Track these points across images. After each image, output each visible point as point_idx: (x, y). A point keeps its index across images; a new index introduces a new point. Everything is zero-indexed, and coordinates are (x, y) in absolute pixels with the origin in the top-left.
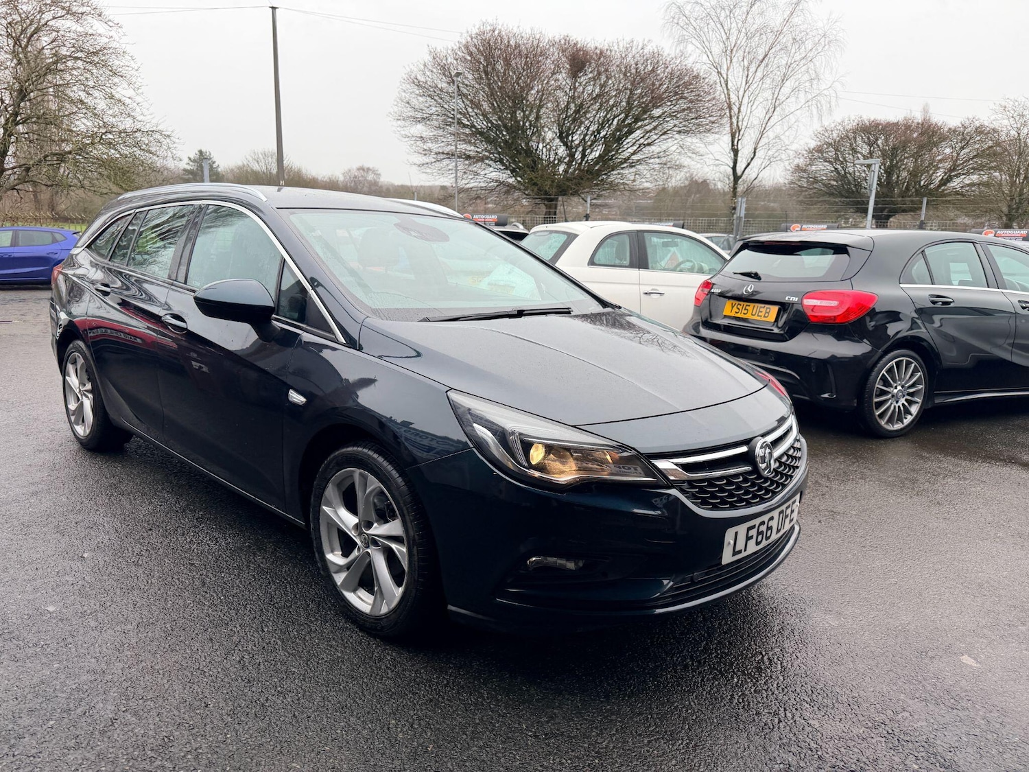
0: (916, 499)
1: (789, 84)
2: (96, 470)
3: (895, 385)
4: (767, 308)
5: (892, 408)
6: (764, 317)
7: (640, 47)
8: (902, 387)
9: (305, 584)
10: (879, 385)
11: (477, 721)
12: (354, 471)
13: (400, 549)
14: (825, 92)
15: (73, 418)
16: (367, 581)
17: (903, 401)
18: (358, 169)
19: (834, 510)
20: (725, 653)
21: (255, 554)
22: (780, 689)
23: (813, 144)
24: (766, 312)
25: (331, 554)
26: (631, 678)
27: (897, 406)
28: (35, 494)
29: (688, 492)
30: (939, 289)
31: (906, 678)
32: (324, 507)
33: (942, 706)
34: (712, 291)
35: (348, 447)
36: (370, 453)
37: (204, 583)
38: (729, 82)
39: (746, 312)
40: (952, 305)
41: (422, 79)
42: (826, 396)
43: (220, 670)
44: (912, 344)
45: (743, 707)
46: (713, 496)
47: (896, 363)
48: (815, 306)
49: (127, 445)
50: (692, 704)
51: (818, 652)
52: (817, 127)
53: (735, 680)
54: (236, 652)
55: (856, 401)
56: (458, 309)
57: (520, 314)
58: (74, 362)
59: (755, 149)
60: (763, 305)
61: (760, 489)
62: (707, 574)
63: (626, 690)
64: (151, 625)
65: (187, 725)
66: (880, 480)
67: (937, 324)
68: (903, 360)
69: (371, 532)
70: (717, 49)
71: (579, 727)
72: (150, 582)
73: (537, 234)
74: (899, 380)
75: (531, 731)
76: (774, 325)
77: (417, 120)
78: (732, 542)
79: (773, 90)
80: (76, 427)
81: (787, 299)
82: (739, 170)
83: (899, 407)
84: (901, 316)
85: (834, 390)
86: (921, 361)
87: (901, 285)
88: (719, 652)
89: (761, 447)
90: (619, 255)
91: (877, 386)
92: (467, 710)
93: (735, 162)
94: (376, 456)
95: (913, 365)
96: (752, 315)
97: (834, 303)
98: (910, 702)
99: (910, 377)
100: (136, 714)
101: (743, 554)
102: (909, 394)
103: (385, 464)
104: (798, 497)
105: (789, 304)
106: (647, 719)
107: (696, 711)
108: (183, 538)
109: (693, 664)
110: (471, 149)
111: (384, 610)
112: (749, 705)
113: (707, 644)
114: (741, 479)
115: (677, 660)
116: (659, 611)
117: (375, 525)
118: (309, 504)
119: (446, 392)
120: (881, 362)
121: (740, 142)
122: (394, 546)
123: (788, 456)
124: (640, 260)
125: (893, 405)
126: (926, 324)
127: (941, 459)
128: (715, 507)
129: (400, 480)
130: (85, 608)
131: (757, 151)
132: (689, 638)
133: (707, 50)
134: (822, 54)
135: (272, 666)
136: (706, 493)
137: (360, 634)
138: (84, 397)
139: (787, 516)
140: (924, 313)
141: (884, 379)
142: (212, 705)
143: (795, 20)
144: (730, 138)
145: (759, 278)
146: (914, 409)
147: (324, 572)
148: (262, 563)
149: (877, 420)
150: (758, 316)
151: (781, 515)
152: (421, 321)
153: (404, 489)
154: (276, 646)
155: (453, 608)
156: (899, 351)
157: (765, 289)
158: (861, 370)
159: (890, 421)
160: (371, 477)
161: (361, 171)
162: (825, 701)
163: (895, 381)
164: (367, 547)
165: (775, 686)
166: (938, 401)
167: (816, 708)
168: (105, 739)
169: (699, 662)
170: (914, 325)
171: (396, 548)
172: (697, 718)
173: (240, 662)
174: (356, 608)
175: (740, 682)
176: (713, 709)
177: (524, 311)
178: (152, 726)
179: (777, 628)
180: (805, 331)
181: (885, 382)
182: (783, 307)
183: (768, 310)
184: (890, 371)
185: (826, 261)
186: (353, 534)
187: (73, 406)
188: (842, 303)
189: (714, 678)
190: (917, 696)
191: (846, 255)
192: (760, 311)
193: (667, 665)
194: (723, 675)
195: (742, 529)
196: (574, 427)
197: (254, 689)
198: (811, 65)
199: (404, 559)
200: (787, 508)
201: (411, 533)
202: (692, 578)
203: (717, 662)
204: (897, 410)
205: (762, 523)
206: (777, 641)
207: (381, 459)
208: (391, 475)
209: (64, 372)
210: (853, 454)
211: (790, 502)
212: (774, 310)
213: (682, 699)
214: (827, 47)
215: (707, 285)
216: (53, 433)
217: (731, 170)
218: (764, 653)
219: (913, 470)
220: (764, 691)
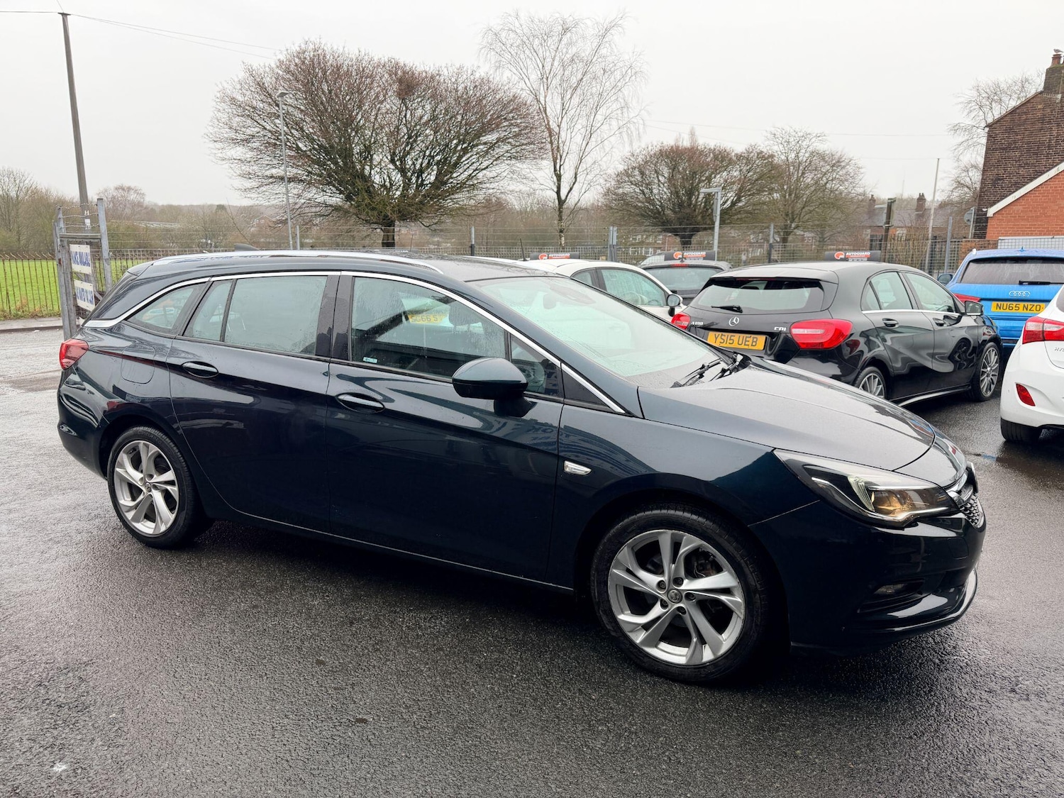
1: (602, 111)
6: (752, 345)
7: (469, 72)
12: (660, 533)
13: (732, 600)
14: (633, 120)
15: (129, 516)
18: (116, 189)
23: (621, 168)
24: (753, 342)
25: (622, 614)
32: (614, 571)
34: (693, 323)
38: (548, 109)
39: (731, 342)
40: (897, 326)
41: (240, 98)
52: (626, 151)
58: (135, 452)
59: (576, 174)
60: (749, 335)
67: (889, 342)
68: (870, 376)
69: (681, 588)
70: (534, 76)
77: (234, 141)
79: (588, 116)
82: (563, 197)
87: (864, 312)
93: (559, 188)
94: (692, 516)
95: (877, 378)
96: (739, 344)
97: (819, 332)
105: (778, 333)
111: (708, 657)
117: (687, 580)
118: (594, 569)
119: (772, 452)
120: (859, 379)
121: (562, 167)
122: (721, 597)
126: (883, 343)
131: (578, 176)
133: (525, 77)
134: (628, 84)
143: (603, 51)
144: (553, 164)
145: (741, 311)
147: (616, 632)
150: (745, 345)
155: (796, 645)
156: (867, 369)
157: (749, 321)
160: (687, 537)
161: (120, 191)
171: (726, 599)
174: (665, 662)
180: (796, 357)
182: (772, 335)
183: (755, 340)
184: (864, 385)
186: (655, 591)
187: (128, 502)
188: (827, 331)
191: (817, 288)
192: (747, 341)
196: (892, 471)
198: (620, 94)
199: (738, 608)
212: (761, 340)
214: (634, 77)
217: (556, 195)
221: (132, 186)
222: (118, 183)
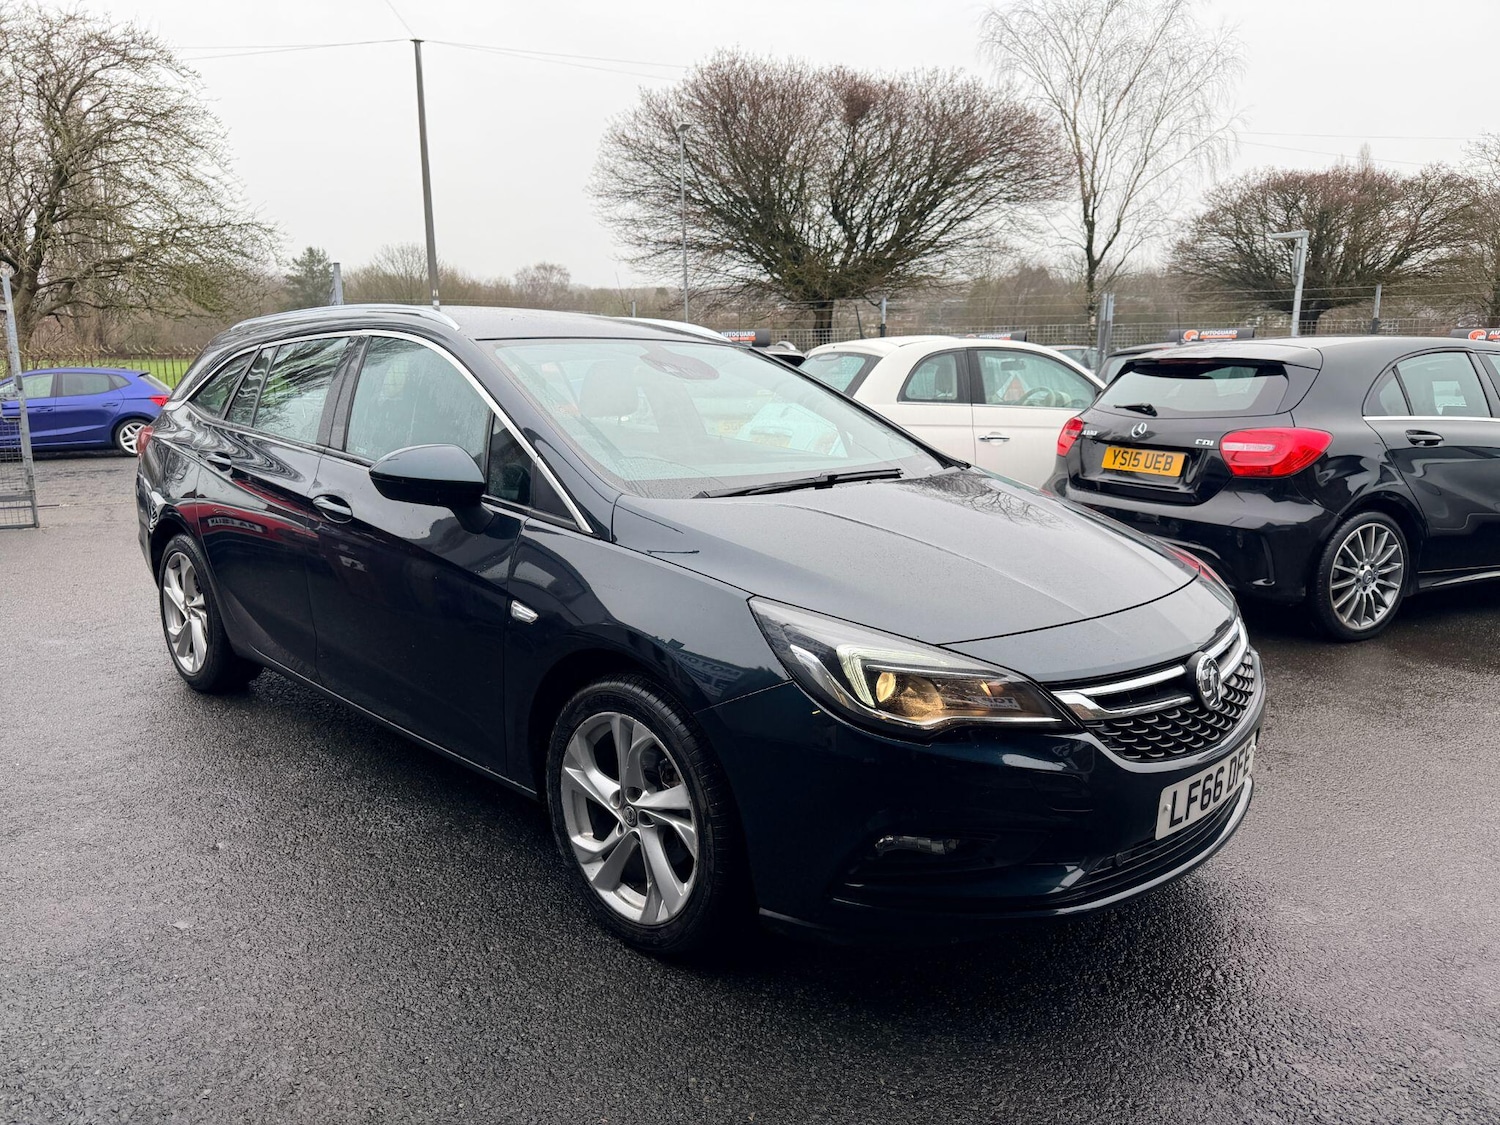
0: (1406, 731)
1: (1166, 124)
2: (213, 722)
3: (1361, 563)
4: (1168, 457)
5: (1358, 598)
6: (1164, 469)
7: (947, 79)
8: (1372, 566)
9: (538, 879)
10: (1337, 565)
11: (814, 1076)
12: (611, 716)
13: (685, 829)
14: (1218, 134)
15: (176, 647)
16: (635, 874)
17: (1373, 587)
18: (538, 268)
19: (1288, 751)
20: (1157, 968)
21: (459, 838)
22: (1245, 1018)
23: (1203, 210)
24: (1167, 463)
25: (579, 837)
26: (1026, 1008)
27: (1364, 594)
28: (132, 758)
29: (1106, 737)
30: (1421, 421)
31: (1427, 998)
32: (567, 769)
33: (1485, 1038)
34: (1084, 433)
35: (603, 681)
36: (637, 690)
37: (393, 884)
38: (1078, 125)
39: (1136, 463)
40: (1440, 444)
41: (632, 135)
42: (1260, 582)
43: (434, 1009)
44: (1376, 502)
45: (1195, 1047)
46: (1142, 742)
47: (1361, 531)
48: (1237, 452)
49: (253, 683)
50: (1120, 1043)
51: (1293, 962)
52: (1208, 185)
53: (1178, 1006)
54: (454, 981)
55: (1304, 589)
56: (743, 477)
57: (831, 481)
58: (177, 566)
59: (1119, 221)
60: (1161, 453)
61: (1205, 728)
62: (1133, 854)
63: (1021, 1025)
64: (327, 947)
65: (399, 1091)
66: (1348, 704)
67: (1419, 473)
68: (1371, 527)
69: (637, 803)
70: (1059, 77)
71: (961, 1082)
72: (315, 883)
73: (821, 358)
74: (1367, 557)
75: (894, 1089)
76: (1179, 481)
77: (625, 196)
78: (1170, 807)
79: (1143, 133)
80: (180, 658)
81: (1197, 443)
82: (1097, 255)
83: (1367, 595)
84: (1362, 463)
85: (1271, 574)
86: (1397, 527)
87: (1365, 418)
88: (1148, 965)
89: (1204, 668)
90: (941, 384)
91: (1335, 566)
92: (796, 1060)
93: (1090, 241)
94: (644, 694)
95: (1387, 534)
96: (1146, 467)
97: (1268, 448)
98: (1438, 1034)
99: (1385, 549)
100: (324, 1076)
101: (1185, 824)
102: (1382, 577)
103: (660, 705)
104: (1254, 737)
105: (1202, 449)
106: (1058, 1068)
107: (1127, 1054)
108: (354, 818)
109: (1113, 985)
110: (705, 235)
111: (663, 916)
112: (1202, 1043)
113: (1129, 954)
114: (1179, 714)
115: (1089, 979)
116: (1062, 911)
117: (645, 793)
118: (544, 766)
119: (748, 600)
120: (1340, 531)
121: (1096, 210)
122: (676, 824)
123: (1238, 677)
124: (972, 391)
125: (1359, 593)
126: (1404, 474)
127: (1435, 671)
128: (1145, 758)
129: (682, 728)
130: (230, 924)
131: (1122, 223)
132: (1102, 946)
133: (1045, 79)
134: (1213, 78)
135: (508, 1002)
136: (1136, 737)
137: (627, 951)
138: (192, 616)
139: (1240, 766)
140: (1399, 458)
141: (1345, 557)
142: (430, 1061)
143: (1172, 31)
144: (1082, 206)
145: (1154, 414)
146: (1390, 599)
147: (569, 862)
148: (471, 850)
149: (1336, 617)
150: (1154, 468)
151: (1233, 764)
152: (697, 497)
153: (690, 742)
154: (510, 973)
155: (768, 913)
156: (1365, 514)
157: (1163, 430)
158: (1308, 544)
159: (1355, 616)
160: (638, 724)
161: (542, 271)
162: (1313, 1034)
163: (1360, 559)
164: (634, 826)
165: (1237, 1014)
166: (1424, 585)
167: (1301, 1046)
168: (286, 1114)
169: (1121, 981)
170: (1385, 477)
171: (679, 826)
172: (1130, 1064)
173: (460, 996)
174: (620, 914)
175: (1185, 1010)
176: (1151, 1051)
177: (837, 476)
178: (349, 1094)
179: (1227, 929)
180: (1225, 490)
181: (1346, 560)
182: (1193, 454)
183: (1169, 460)
184: (1353, 543)
186: (611, 807)
187: (175, 629)
188: (1279, 447)
189: (1146, 1005)
190: (1447, 1023)
191: (1282, 376)
192: (1157, 462)
193: (1075, 987)
194: (1158, 1000)
195: (1182, 788)
196: (938, 646)
197: (486, 1036)
198: (1197, 95)
199: (692, 844)
200: (1241, 753)
201: (703, 805)
202: (1114, 861)
203: (1147, 981)
204: (1365, 600)
205: (1209, 777)
206: (1230, 947)
207: (652, 699)
208: (670, 723)
209: (160, 581)
210: (1305, 667)
211: (1245, 745)
212: (1179, 459)
213: (1104, 1036)
214: (1220, 69)
215: (1075, 424)
216: (146, 668)
217: (1085, 252)
218: (1214, 966)
219: (1397, 688)
220: (1221, 1022)
221: (556, 265)
222: (538, 261)
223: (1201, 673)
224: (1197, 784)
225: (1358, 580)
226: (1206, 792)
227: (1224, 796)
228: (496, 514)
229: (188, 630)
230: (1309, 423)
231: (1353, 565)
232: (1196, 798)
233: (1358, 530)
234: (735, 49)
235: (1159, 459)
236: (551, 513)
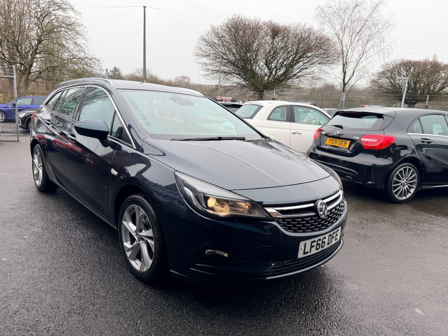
0: (407, 232)
1: (370, 43)
3: (403, 179)
6: (344, 145)
7: (303, 26)
8: (407, 180)
9: (117, 255)
10: (395, 179)
11: (178, 324)
12: (135, 206)
13: (152, 243)
14: (387, 47)
15: (35, 177)
16: (139, 256)
17: (406, 186)
18: (181, 77)
19: (367, 235)
20: (301, 299)
21: (98, 240)
22: (324, 318)
23: (380, 70)
24: (345, 143)
25: (126, 243)
26: (254, 308)
27: (404, 189)
28: (13, 209)
29: (281, 224)
30: (426, 136)
31: (386, 317)
32: (123, 222)
33: (401, 332)
34: (321, 133)
35: (133, 195)
36: (142, 198)
37: (73, 252)
38: (343, 42)
39: (336, 143)
40: (432, 143)
41: (207, 38)
42: (370, 182)
43: (69, 292)
44: (412, 160)
45: (304, 326)
46: (294, 226)
47: (404, 169)
48: (367, 142)
49: (57, 190)
50: (280, 323)
51: (346, 302)
52: (382, 62)
53: (303, 312)
54: (78, 284)
55: (384, 185)
56: (191, 136)
57: (220, 139)
58: (37, 154)
59: (354, 72)
60: (343, 140)
61: (319, 224)
62: (291, 262)
63: (250, 314)
64: (45, 270)
65: (48, 316)
66: (391, 222)
67: (424, 152)
68: (407, 168)
69: (141, 234)
70: (338, 27)
71: (224, 330)
72: (50, 250)
73: (246, 105)
74: (405, 177)
75: (201, 330)
76: (347, 149)
77: (204, 56)
78: (303, 248)
79: (363, 46)
80: (36, 181)
81: (354, 138)
82: (346, 81)
83: (405, 189)
84: (408, 147)
85: (374, 181)
86: (416, 168)
87: (408, 133)
88: (298, 298)
89: (320, 205)
90: (282, 116)
91: (394, 179)
92: (174, 318)
93: (344, 78)
94: (144, 199)
95: (412, 170)
96: (339, 144)
97: (375, 140)
98: (386, 329)
99: (410, 176)
100: (27, 310)
101: (309, 254)
102: (410, 184)
103: (147, 203)
104: (340, 228)
105: (355, 140)
106: (257, 329)
107: (281, 326)
108: (70, 232)
109: (285, 303)
110: (226, 69)
111: (145, 270)
112: (307, 325)
113: (293, 294)
114: (309, 219)
115: (277, 301)
116: (268, 278)
117: (143, 231)
118: (118, 220)
119: (174, 172)
120: (397, 168)
121: (347, 68)
122: (149, 241)
123: (336, 209)
124: (291, 118)
125: (402, 188)
126: (419, 152)
127: (423, 214)
128: (295, 231)
129: (153, 211)
130: (19, 260)
131: (354, 73)
132: (286, 291)
133: (333, 28)
134: (386, 30)
135: (92, 292)
136: (290, 224)
137: (135, 280)
138: (40, 168)
139: (333, 237)
140: (419, 147)
141: (397, 176)
142: (61, 308)
143: (374, 15)
144: (343, 67)
145: (342, 128)
146: (412, 191)
147: (123, 250)
148: (100, 245)
149: (394, 195)
150: (341, 145)
151: (330, 237)
152: (171, 140)
153: (155, 215)
154: (97, 283)
155: (172, 271)
156: (405, 163)
157: (345, 133)
158: (387, 171)
159: (400, 195)
160: (141, 209)
161: (182, 78)
162: (345, 326)
163: (403, 177)
164: (140, 241)
165: (322, 316)
166: (424, 187)
167: (339, 329)
168: (11, 320)
169: (288, 303)
170: (413, 152)
171: (150, 242)
172: (281, 329)
173: (79, 289)
174: (134, 268)
175: (305, 314)
176: (290, 326)
177: (222, 138)
178: (32, 316)
179: (328, 289)
180: (362, 153)
181: (399, 178)
182: (352, 141)
184: (401, 172)
185: (373, 121)
186: (134, 234)
187: (35, 172)
188: (379, 140)
189: (293, 311)
190: (390, 326)
191: (382, 119)
192: (342, 143)
193: (272, 303)
194: (298, 310)
195: (309, 242)
196: (229, 190)
197: (81, 302)
198: (381, 35)
199: (153, 247)
200: (334, 233)
201: (156, 236)
202: (283, 264)
203: (296, 304)
204: (404, 191)
205: (320, 240)
206: (327, 295)
207: (145, 201)
208: (149, 209)
209: (33, 158)
210: (381, 210)
211: (335, 231)
212: (348, 142)
213: (276, 320)
214: (388, 27)
215: (320, 130)
216: (28, 183)
217: (342, 81)
218: (320, 301)
219: (408, 219)
220: (316, 319)
221: (186, 76)
222: (181, 75)
223: (319, 206)
224: (315, 241)
225: (402, 184)
226: (317, 244)
227: (326, 246)
228: (112, 141)
229: (38, 172)
230: (389, 134)
231: (400, 179)
232: (314, 246)
233: (402, 169)
234: (239, 14)
235: (343, 142)
236: (125, 141)
